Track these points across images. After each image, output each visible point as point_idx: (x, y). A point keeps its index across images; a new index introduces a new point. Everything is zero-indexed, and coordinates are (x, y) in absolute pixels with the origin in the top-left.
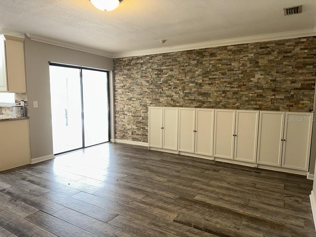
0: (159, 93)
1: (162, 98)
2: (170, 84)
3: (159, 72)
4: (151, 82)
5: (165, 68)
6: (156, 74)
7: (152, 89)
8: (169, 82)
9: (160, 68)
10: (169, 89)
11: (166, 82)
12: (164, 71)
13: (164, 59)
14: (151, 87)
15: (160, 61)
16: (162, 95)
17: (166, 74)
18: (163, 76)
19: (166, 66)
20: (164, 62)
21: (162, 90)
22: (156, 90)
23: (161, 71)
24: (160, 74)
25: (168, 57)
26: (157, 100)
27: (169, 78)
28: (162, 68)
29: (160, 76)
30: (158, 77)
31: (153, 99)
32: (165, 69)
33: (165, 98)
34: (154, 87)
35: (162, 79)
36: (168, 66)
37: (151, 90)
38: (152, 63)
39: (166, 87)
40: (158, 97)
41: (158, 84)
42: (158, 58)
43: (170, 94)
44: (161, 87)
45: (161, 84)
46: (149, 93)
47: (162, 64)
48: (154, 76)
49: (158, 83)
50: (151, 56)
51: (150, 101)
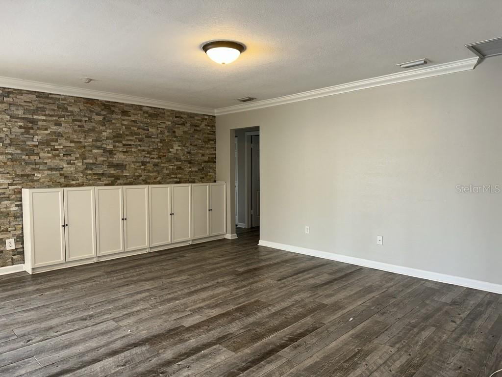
0: (32, 164)
1: (40, 173)
2: (56, 147)
3: (30, 125)
4: (8, 141)
5: (44, 118)
6: (20, 127)
7: (11, 154)
8: (53, 144)
9: (30, 117)
10: (54, 156)
11: (46, 143)
12: (40, 123)
13: (41, 103)
14: (9, 150)
15: (31, 105)
16: (38, 166)
17: (46, 129)
18: (38, 132)
19: (45, 115)
20: (40, 108)
21: (40, 158)
22: (23, 157)
23: (34, 122)
24: (32, 128)
25: (49, 101)
26: (27, 176)
27: (54, 137)
28: (35, 117)
29: (32, 131)
30: (28, 133)
31: (17, 176)
32: (43, 120)
33: (46, 172)
34: (19, 152)
35: (37, 137)
36: (50, 116)
37: (10, 157)
38: (10, 104)
39: (48, 152)
40: (28, 170)
41: (29, 146)
42: (25, 97)
43: (56, 166)
44: (36, 151)
45: (36, 146)
46: (5, 163)
47: (35, 112)
48: (16, 130)
49: (29, 143)
50: (7, 90)
51: (8, 178)
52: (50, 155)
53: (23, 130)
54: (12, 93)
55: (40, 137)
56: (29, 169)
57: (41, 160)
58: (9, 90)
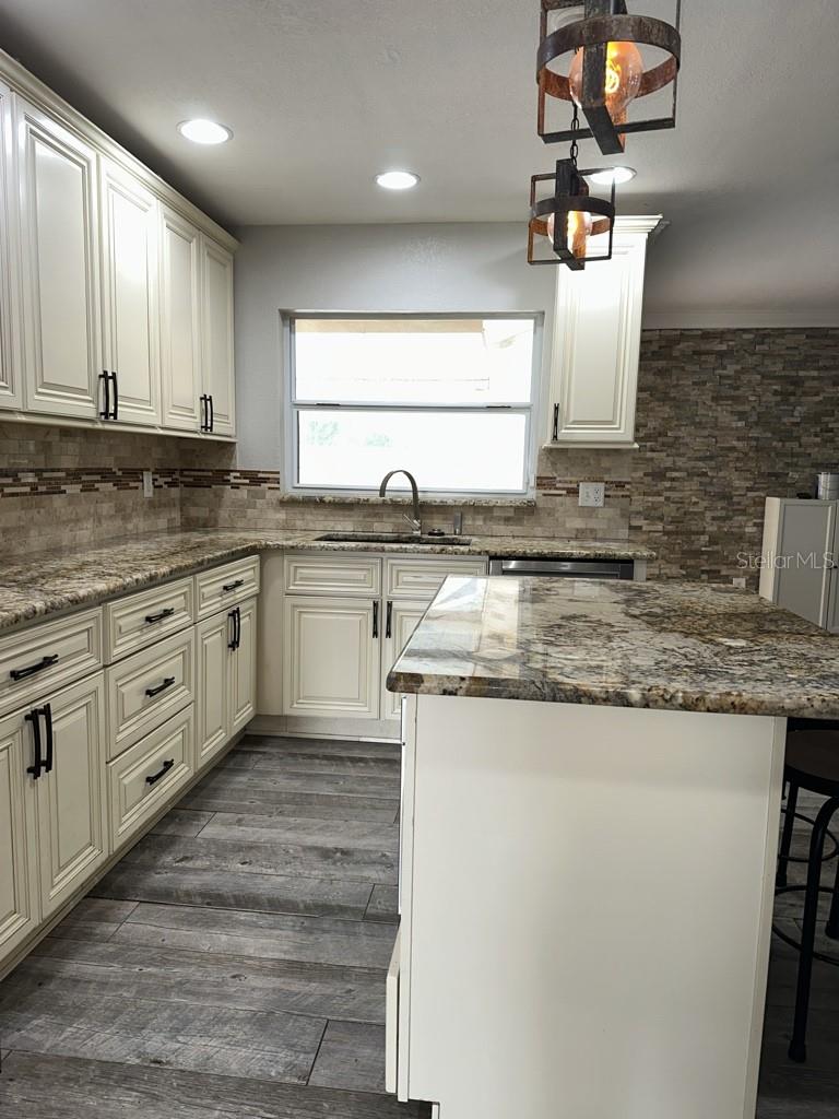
0: (785, 455)
1: (797, 472)
2: (830, 426)
3: (791, 388)
4: (754, 418)
5: (815, 373)
6: (776, 393)
7: (757, 439)
8: (826, 419)
9: (793, 373)
10: (825, 441)
11: (815, 418)
12: (807, 384)
13: (813, 347)
14: (754, 433)
15: (796, 352)
16: (795, 460)
17: (817, 394)
18: (803, 399)
19: (819, 369)
20: (811, 356)
21: (800, 446)
22: (774, 443)
23: (797, 382)
24: (793, 394)
25: (827, 342)
26: (777, 475)
27: (828, 408)
28: (801, 373)
29: (792, 399)
30: (785, 401)
31: (761, 475)
32: (814, 378)
33: (807, 470)
34: (769, 435)
35: (799, 408)
36: (826, 368)
37: (754, 443)
38: (764, 355)
39: (816, 436)
40: (779, 467)
41: (784, 424)
42: (789, 341)
43: (827, 459)
44: (795, 434)
45: (797, 424)
46: (746, 454)
47: (802, 365)
48: (770, 398)
49: (785, 420)
50: (762, 332)
51: (746, 479)
52: (818, 440)
53: (779, 398)
54: (769, 335)
55: (805, 408)
56: (781, 465)
57: (802, 449)
58: (766, 332)
